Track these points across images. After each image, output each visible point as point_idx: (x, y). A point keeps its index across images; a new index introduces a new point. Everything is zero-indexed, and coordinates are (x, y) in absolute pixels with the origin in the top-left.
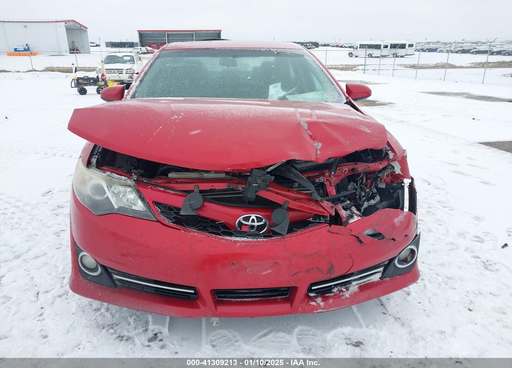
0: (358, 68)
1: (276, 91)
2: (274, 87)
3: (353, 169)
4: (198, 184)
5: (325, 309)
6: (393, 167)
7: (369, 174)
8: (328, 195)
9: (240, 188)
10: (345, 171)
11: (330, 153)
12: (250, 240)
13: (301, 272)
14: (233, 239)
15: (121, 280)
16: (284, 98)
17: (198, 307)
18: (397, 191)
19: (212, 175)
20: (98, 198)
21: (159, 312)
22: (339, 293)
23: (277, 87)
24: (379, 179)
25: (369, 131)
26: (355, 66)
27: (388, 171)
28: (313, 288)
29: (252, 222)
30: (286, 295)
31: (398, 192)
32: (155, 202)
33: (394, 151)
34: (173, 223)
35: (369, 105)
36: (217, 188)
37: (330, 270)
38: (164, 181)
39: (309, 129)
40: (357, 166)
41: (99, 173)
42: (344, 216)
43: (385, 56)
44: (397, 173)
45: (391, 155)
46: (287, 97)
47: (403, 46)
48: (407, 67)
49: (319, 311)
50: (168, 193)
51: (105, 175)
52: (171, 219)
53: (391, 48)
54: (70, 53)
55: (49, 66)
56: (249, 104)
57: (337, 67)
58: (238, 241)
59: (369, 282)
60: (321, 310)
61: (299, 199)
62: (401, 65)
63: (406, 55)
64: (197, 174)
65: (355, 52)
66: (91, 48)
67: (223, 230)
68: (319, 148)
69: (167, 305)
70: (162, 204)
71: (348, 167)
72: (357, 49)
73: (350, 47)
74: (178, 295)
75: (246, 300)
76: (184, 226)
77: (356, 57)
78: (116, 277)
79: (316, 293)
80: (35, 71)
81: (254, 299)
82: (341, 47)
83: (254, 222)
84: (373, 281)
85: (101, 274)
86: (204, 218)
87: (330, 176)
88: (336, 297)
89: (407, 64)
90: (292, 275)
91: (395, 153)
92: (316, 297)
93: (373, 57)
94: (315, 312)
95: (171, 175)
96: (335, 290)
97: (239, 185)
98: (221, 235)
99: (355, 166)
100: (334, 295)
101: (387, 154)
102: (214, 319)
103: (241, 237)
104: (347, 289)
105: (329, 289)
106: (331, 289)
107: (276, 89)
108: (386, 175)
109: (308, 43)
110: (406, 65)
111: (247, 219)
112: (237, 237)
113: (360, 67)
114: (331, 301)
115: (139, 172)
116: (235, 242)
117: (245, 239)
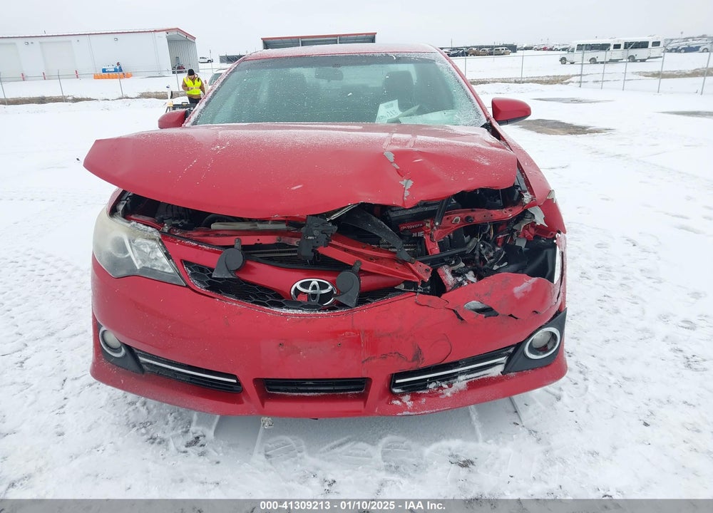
0: (570, 80)
1: (388, 111)
2: (387, 107)
3: (467, 218)
4: (240, 237)
5: (414, 410)
6: (533, 215)
7: (497, 225)
8: (427, 254)
9: (295, 242)
10: (457, 221)
11: (422, 194)
12: (305, 313)
13: (374, 357)
14: (284, 311)
15: (149, 363)
16: (397, 121)
17: (241, 402)
18: (545, 251)
19: (269, 226)
20: (120, 256)
21: (191, 407)
22: (438, 390)
23: (392, 105)
24: (515, 233)
25: (487, 164)
26: (569, 77)
27: (527, 221)
28: (398, 381)
29: (312, 289)
30: (361, 389)
31: (547, 253)
32: (185, 261)
33: (533, 192)
34: (207, 288)
35: (575, 134)
36: (263, 243)
37: (417, 356)
38: (200, 233)
39: (396, 161)
40: (473, 213)
41: (122, 223)
42: (450, 283)
43: (616, 61)
44: (538, 224)
45: (527, 198)
46: (401, 119)
47: (643, 45)
48: (647, 75)
49: (405, 413)
50: (202, 249)
51: (129, 225)
52: (204, 284)
53: (625, 48)
54: (174, 73)
55: (144, 90)
56: (340, 130)
57: (541, 79)
58: (290, 315)
59: (485, 377)
60: (408, 413)
61: (377, 259)
62: (640, 73)
63: (649, 58)
64: (249, 225)
65: (569, 57)
66: (200, 64)
67: (270, 299)
68: (408, 187)
69: (202, 397)
70: (193, 264)
71: (460, 214)
72: (573, 51)
73: (564, 50)
74: (219, 385)
75: (306, 394)
76: (220, 293)
77: (571, 63)
78: (142, 359)
79: (403, 389)
80: (127, 98)
81: (316, 394)
82: (551, 50)
83: (316, 289)
84: (489, 376)
85: (125, 355)
86: (248, 283)
87: (432, 227)
88: (433, 395)
89: (649, 71)
90: (363, 362)
91: (534, 195)
92: (403, 394)
93: (598, 63)
94: (399, 414)
95: (214, 226)
96: (432, 386)
97: (293, 239)
98: (267, 306)
99: (471, 214)
100: (430, 393)
101: (521, 196)
102: (266, 418)
103: (294, 309)
104: (450, 386)
105: (423, 384)
106: (426, 384)
107: (391, 109)
108: (522, 227)
109: (502, 46)
110: (647, 73)
111: (305, 285)
112: (289, 308)
113: (573, 79)
114: (424, 400)
115: (182, 223)
116: (286, 315)
117: (300, 312)
